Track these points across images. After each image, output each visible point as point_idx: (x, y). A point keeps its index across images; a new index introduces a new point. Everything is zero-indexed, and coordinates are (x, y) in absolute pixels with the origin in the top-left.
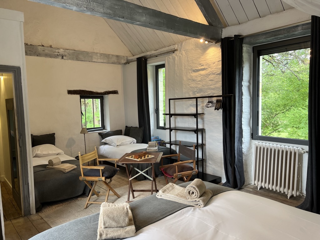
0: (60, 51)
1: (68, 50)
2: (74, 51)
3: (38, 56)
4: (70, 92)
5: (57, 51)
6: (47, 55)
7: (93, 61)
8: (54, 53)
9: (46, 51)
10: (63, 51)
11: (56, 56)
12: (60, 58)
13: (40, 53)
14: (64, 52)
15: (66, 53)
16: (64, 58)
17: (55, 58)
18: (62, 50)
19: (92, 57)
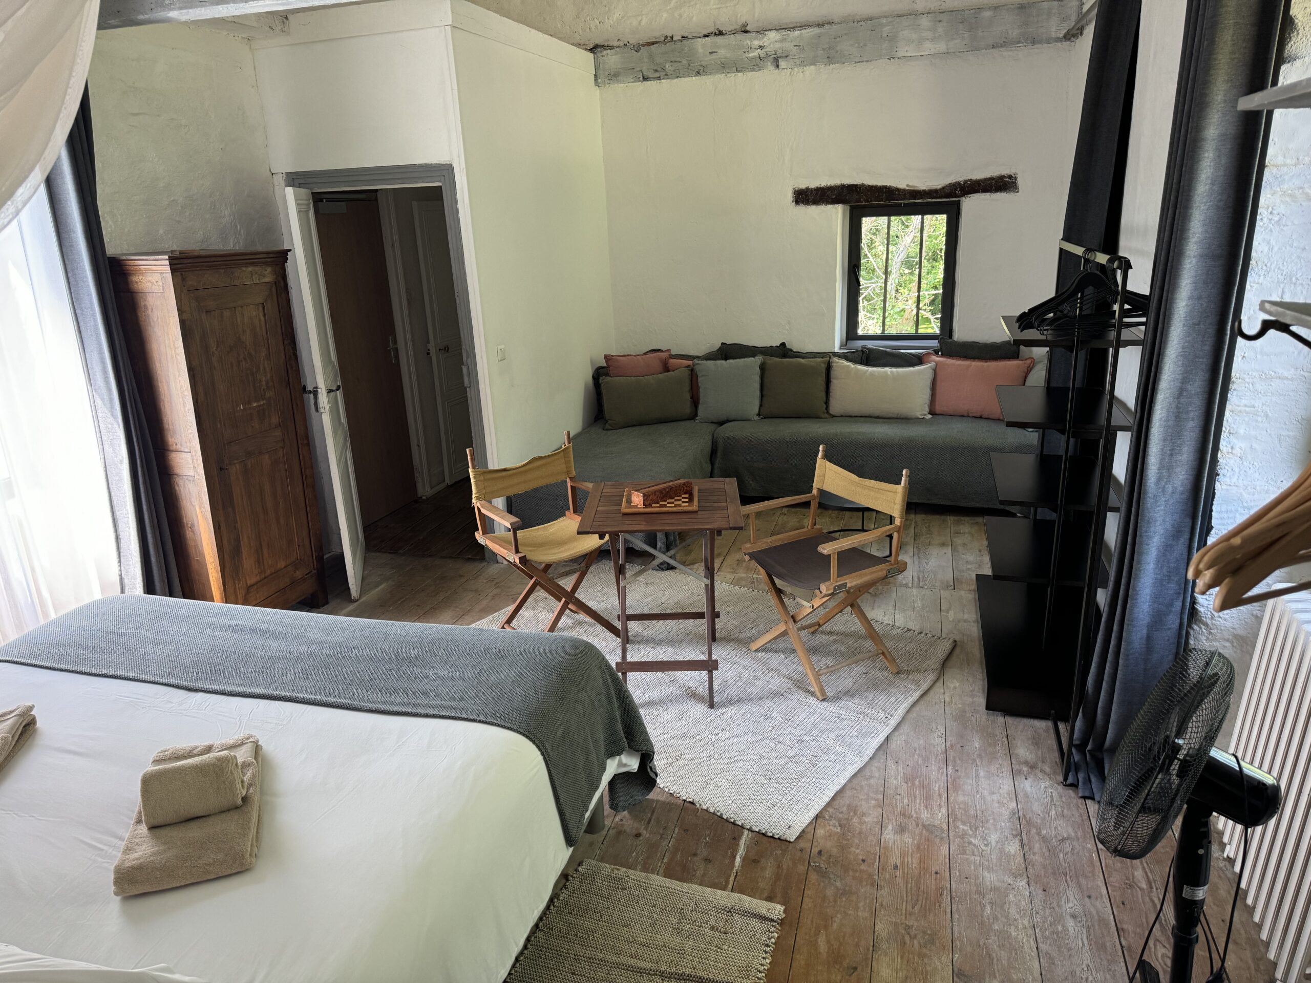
0: (766, 39)
1: (794, 29)
2: (816, 30)
3: (698, 73)
4: (804, 197)
5: (756, 43)
6: (726, 67)
8: (746, 55)
9: (722, 52)
10: (779, 36)
11: (756, 64)
12: (771, 65)
13: (704, 63)
14: (783, 40)
15: (789, 46)
16: (782, 64)
17: (753, 70)
18: (773, 35)
19: (892, 39)
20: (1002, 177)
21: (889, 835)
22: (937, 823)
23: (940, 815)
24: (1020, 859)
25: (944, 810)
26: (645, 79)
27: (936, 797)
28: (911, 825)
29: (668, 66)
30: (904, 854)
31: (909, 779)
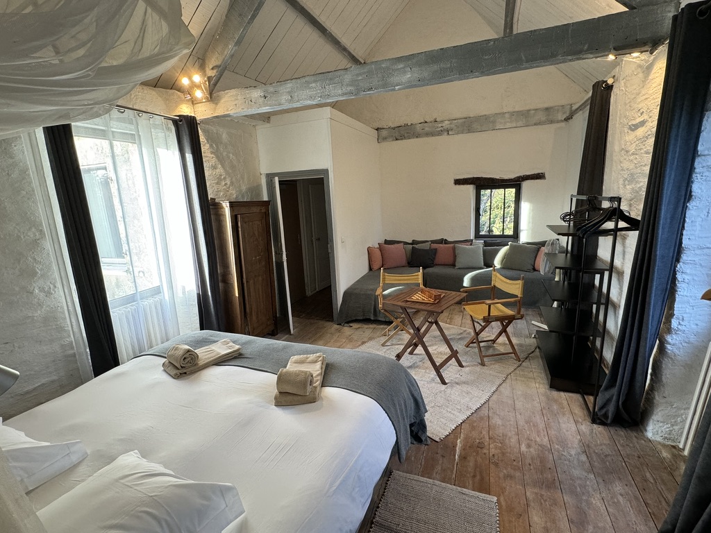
0: (444, 125)
1: (455, 120)
2: (464, 120)
3: (417, 137)
4: (458, 182)
5: (440, 125)
6: (428, 134)
7: (497, 128)
8: (436, 130)
9: (427, 129)
10: (449, 122)
11: (440, 133)
12: (446, 133)
13: (419, 133)
14: (450, 124)
15: (453, 126)
16: (450, 133)
17: (438, 135)
18: (447, 122)
19: (494, 122)
20: (539, 174)
21: (523, 448)
22: (545, 444)
23: (546, 440)
24: (588, 464)
25: (547, 438)
26: (397, 139)
27: (542, 432)
28: (533, 444)
29: (406, 135)
30: (532, 459)
31: (527, 422)
